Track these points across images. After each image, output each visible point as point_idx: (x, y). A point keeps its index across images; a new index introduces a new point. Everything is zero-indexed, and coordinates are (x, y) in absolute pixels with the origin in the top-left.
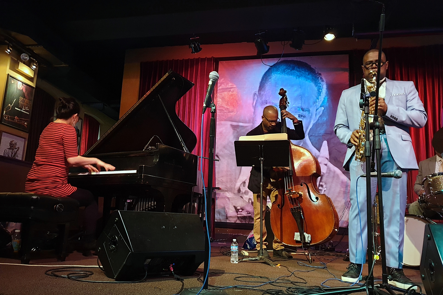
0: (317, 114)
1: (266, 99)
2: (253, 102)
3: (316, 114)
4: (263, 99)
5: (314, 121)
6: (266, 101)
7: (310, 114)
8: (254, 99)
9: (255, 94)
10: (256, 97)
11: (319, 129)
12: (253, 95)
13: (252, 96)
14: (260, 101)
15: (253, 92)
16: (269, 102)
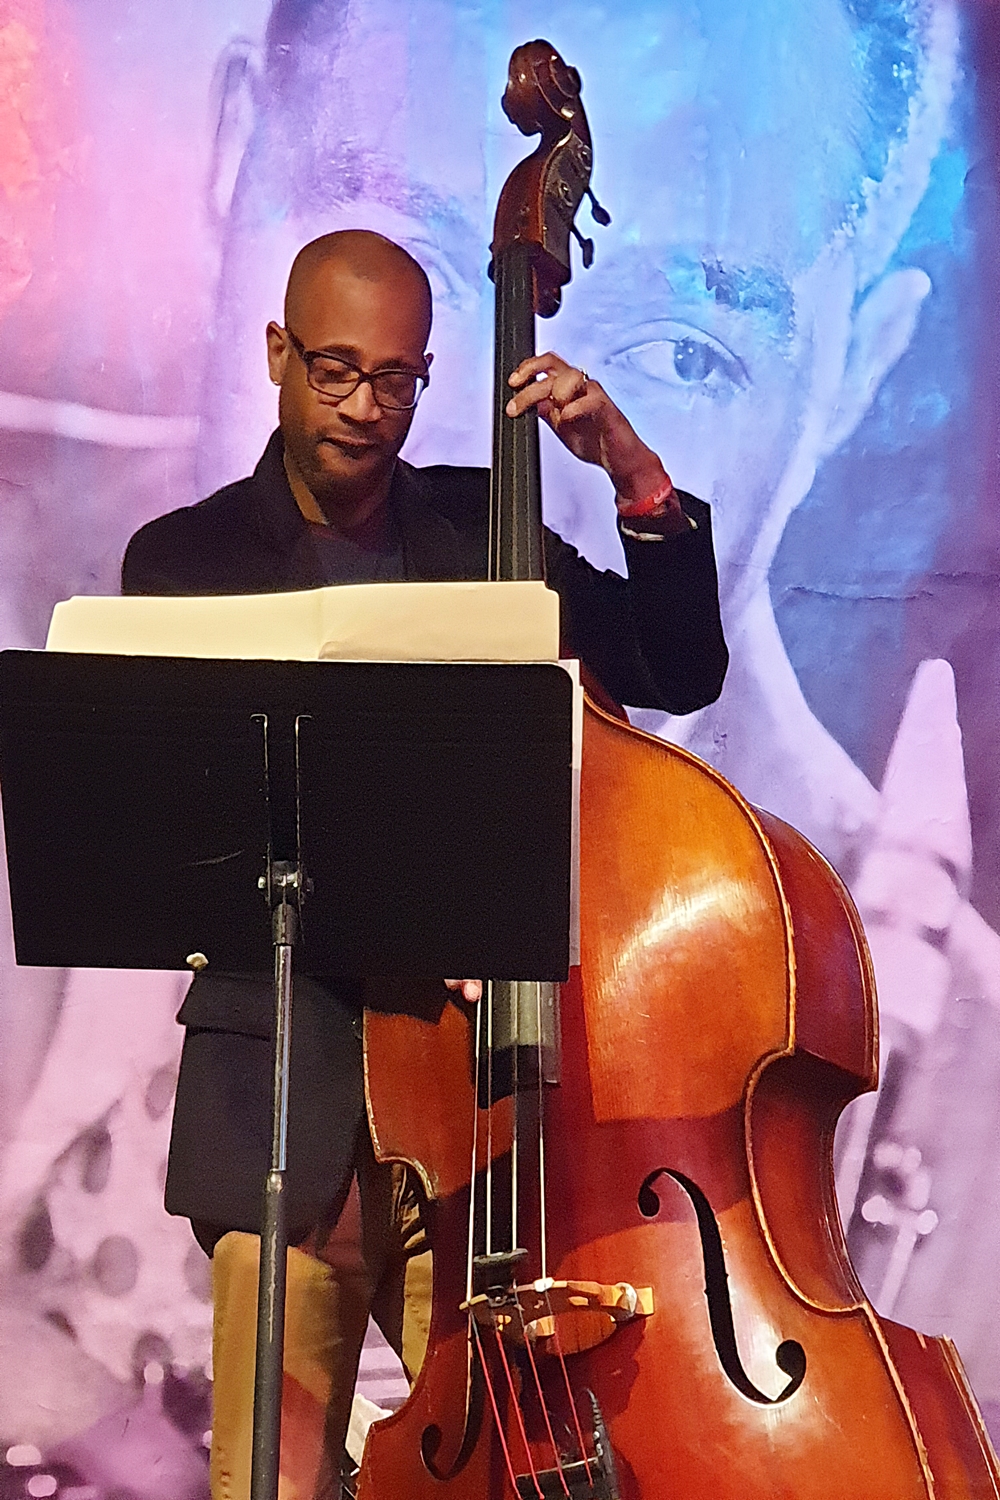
0: (865, 348)
1: (353, 141)
2: (217, 156)
3: (852, 346)
4: (321, 135)
5: (830, 426)
6: (353, 156)
7: (795, 348)
8: (222, 126)
9: (235, 66)
10: (243, 103)
11: (878, 516)
12: (208, 74)
13: (201, 85)
14: (291, 153)
15: (215, 46)
16: (378, 169)
